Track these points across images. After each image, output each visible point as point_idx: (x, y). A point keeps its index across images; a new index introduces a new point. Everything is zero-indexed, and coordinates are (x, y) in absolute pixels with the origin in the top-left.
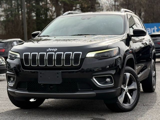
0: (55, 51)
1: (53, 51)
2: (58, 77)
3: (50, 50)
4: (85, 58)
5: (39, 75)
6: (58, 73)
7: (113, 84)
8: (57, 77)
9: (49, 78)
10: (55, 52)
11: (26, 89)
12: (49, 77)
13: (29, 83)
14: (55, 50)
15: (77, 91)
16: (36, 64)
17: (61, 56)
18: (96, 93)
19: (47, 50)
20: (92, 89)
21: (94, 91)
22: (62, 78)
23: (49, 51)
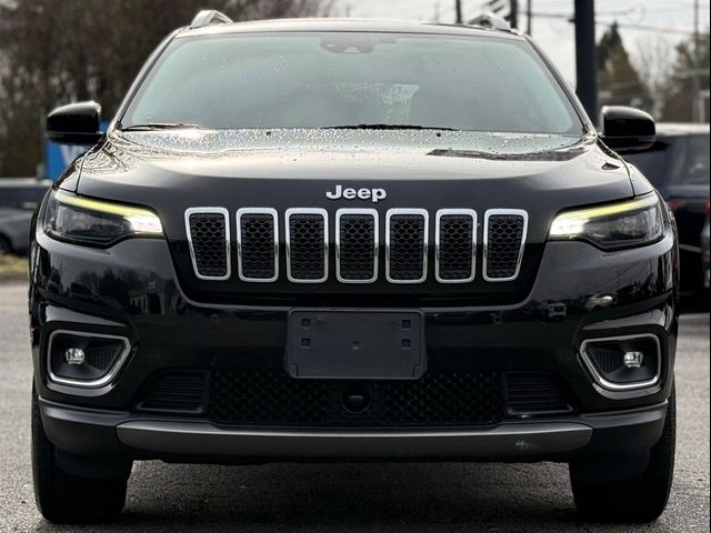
0: (375, 200)
1: (368, 203)
2: (406, 342)
3: (349, 193)
4: (546, 241)
5: (296, 332)
6: (406, 323)
7: (655, 379)
8: (404, 340)
9: (356, 348)
10: (382, 207)
11: (200, 410)
12: (355, 343)
13: (217, 374)
14: (377, 195)
15: (499, 418)
16: (273, 268)
17: (416, 226)
18: (594, 430)
19: (329, 195)
20: (571, 409)
21: (583, 416)
22: (429, 350)
23: (343, 202)
